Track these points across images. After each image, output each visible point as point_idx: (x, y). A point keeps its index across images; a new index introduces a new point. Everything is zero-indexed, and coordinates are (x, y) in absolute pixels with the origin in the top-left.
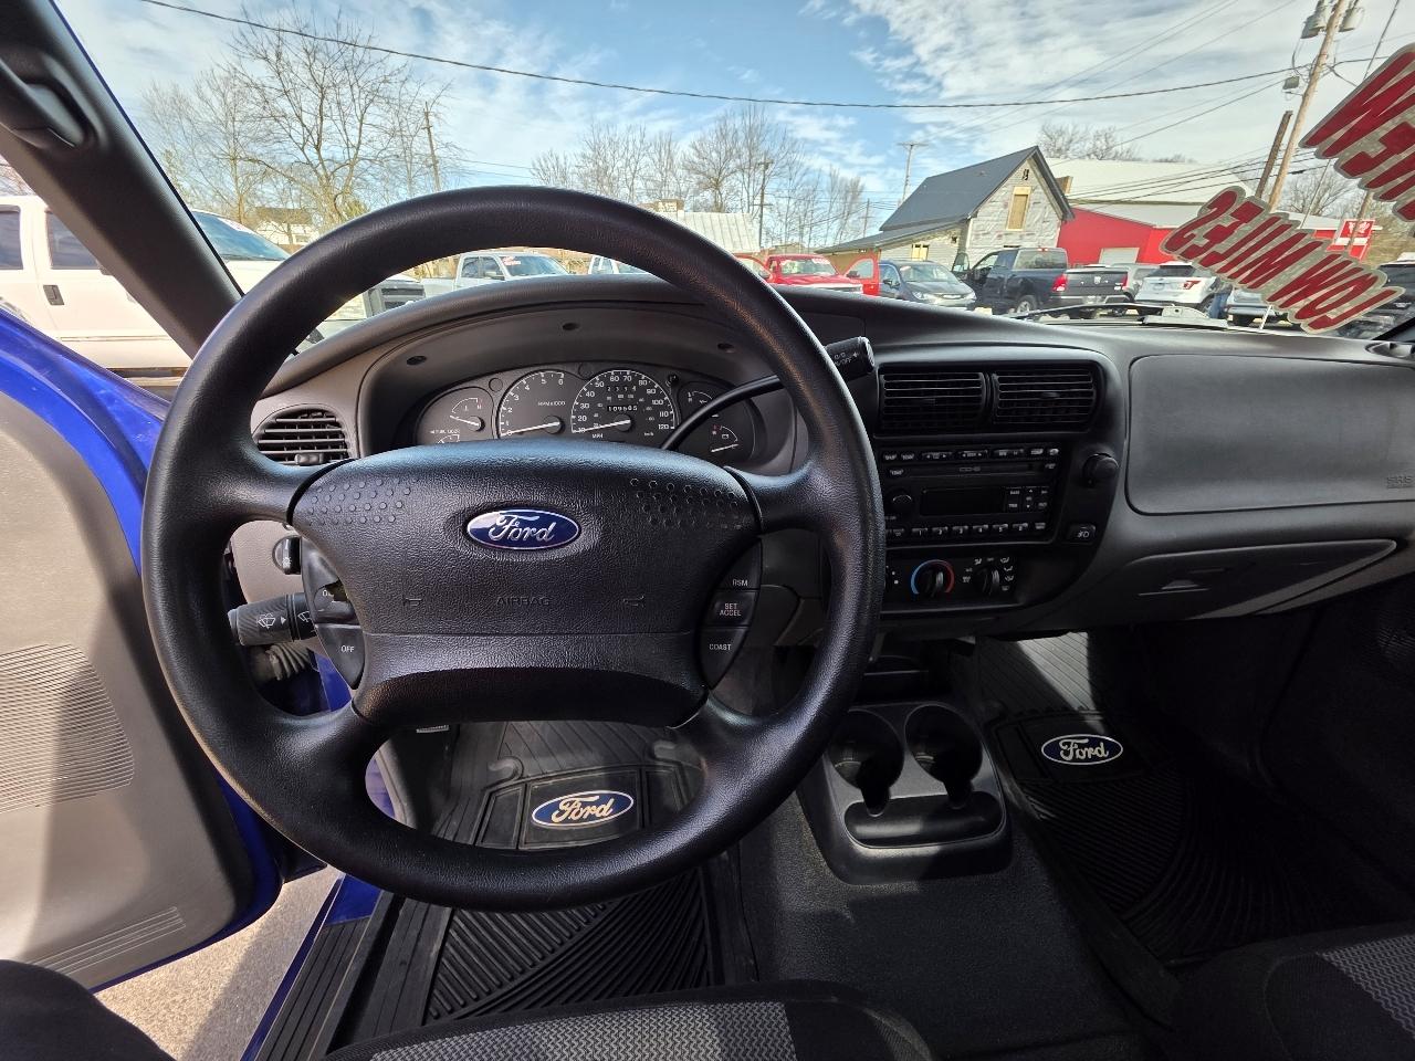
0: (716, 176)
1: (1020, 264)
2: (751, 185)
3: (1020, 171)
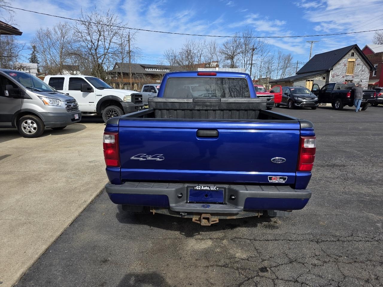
0: (232, 55)
1: (336, 88)
2: (246, 57)
3: (350, 53)
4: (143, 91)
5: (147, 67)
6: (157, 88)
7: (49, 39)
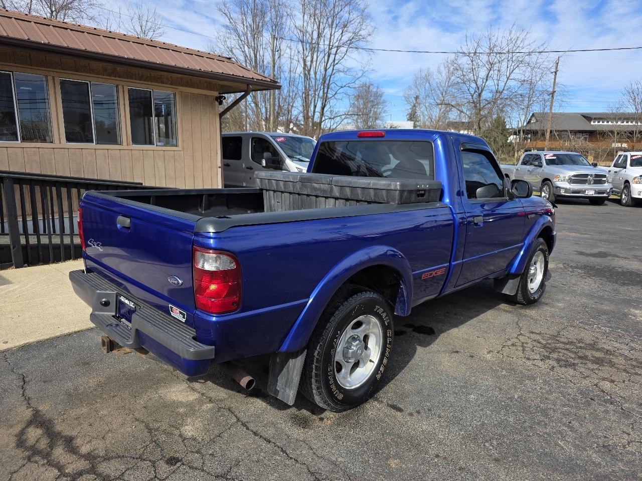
4: (521, 164)
5: (595, 119)
6: (547, 158)
7: (427, 84)
